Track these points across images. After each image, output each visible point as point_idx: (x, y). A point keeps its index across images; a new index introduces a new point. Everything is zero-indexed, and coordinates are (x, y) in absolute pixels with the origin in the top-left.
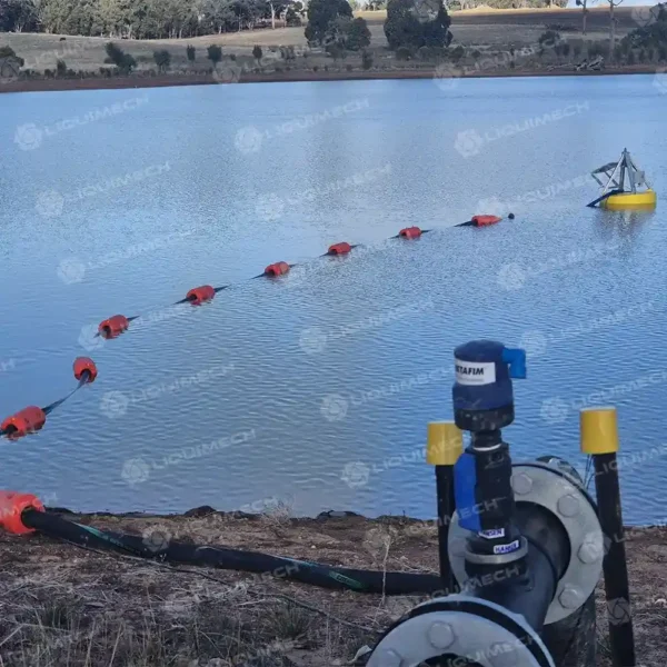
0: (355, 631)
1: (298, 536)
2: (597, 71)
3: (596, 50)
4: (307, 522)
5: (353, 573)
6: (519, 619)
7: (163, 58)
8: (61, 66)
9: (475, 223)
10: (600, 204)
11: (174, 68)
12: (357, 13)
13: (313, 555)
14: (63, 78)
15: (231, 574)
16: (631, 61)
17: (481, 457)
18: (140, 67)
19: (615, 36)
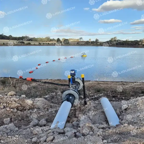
0: (61, 89)
1: (56, 81)
2: (82, 46)
3: (82, 44)
4: (57, 80)
5: (60, 84)
6: (76, 91)
7: (44, 44)
8: (34, 44)
9: (71, 57)
10: (82, 56)
11: (45, 44)
12: (61, 41)
13: (57, 83)
14: (35, 45)
15: (50, 84)
16: (85, 45)
17: (73, 78)
18: (42, 44)
19: (84, 43)
